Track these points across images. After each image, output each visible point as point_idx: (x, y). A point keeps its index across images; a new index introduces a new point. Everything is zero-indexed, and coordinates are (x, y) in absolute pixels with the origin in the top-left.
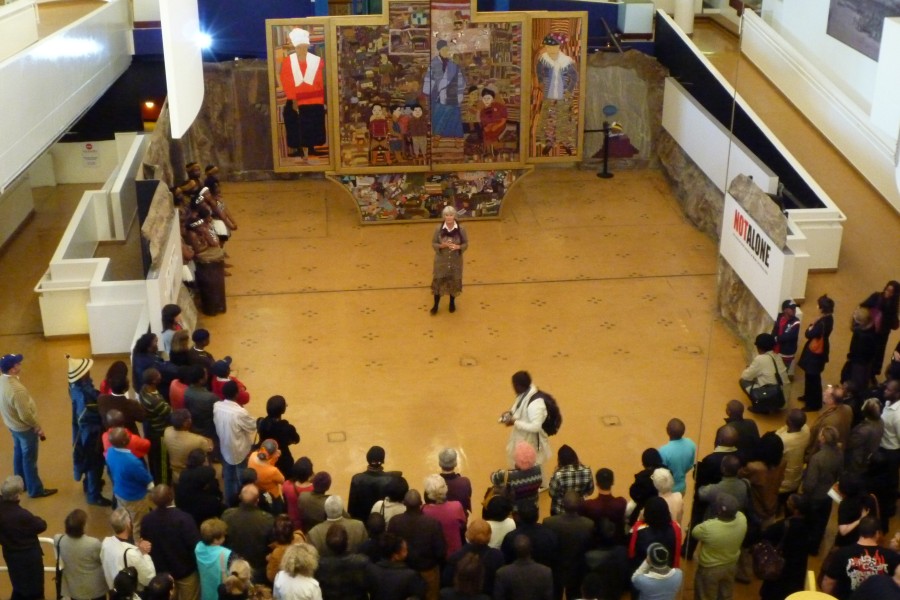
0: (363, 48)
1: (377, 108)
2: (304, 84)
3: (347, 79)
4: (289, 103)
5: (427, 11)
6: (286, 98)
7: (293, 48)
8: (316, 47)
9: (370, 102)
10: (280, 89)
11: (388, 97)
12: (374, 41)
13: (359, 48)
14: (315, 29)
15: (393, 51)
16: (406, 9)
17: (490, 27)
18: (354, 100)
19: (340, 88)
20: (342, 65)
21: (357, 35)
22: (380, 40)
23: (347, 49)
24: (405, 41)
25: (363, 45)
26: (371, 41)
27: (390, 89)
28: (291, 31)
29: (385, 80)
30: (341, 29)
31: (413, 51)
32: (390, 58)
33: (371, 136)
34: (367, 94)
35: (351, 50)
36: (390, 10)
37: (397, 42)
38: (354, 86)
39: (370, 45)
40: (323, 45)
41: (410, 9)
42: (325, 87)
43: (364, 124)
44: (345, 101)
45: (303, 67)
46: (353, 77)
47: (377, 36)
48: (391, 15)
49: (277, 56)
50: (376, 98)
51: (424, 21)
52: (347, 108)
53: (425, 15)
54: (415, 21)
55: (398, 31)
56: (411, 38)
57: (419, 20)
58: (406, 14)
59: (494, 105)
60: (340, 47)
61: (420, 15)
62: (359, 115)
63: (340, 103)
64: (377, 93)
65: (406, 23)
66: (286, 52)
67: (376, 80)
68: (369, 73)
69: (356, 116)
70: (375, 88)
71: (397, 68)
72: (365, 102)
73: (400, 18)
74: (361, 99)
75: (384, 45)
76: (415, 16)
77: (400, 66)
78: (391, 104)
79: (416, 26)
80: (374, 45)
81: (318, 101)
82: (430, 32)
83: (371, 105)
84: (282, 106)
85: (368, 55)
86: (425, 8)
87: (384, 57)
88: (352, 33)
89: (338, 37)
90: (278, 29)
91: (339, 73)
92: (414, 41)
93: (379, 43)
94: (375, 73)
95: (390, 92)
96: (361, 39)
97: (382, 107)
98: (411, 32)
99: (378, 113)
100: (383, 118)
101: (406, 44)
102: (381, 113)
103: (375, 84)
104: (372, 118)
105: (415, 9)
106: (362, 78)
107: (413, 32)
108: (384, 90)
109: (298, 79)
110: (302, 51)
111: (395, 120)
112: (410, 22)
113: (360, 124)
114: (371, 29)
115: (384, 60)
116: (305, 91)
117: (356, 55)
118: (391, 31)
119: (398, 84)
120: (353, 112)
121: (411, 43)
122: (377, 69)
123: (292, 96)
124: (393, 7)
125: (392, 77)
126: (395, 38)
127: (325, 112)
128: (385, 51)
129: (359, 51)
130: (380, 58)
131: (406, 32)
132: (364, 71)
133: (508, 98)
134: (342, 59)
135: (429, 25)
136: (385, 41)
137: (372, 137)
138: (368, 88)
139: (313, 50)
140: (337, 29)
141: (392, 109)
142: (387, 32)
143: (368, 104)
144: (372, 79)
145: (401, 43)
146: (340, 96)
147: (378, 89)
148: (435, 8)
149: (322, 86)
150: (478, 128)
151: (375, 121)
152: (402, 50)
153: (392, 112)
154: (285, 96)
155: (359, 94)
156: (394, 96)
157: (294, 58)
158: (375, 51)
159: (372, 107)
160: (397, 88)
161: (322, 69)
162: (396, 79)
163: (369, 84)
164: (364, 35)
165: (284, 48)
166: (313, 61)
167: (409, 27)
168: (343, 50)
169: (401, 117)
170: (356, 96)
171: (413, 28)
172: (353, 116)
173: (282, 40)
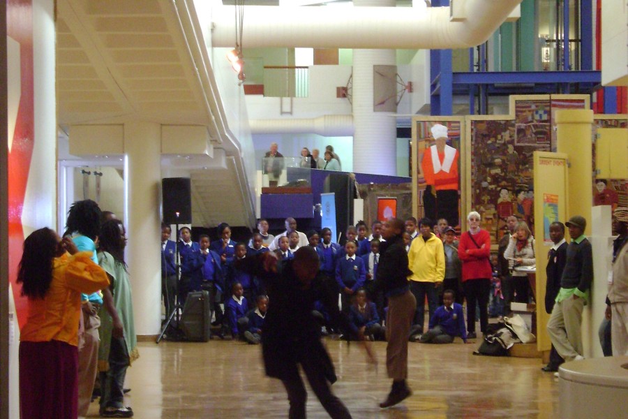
0: (493, 139)
1: (504, 192)
2: (441, 172)
3: (478, 166)
4: (429, 188)
5: (548, 109)
6: (425, 184)
7: (434, 140)
8: (453, 140)
9: (499, 186)
10: (422, 175)
11: (513, 182)
12: (503, 134)
13: (489, 139)
14: (452, 125)
15: (518, 142)
16: (530, 107)
17: (602, 123)
18: (484, 184)
19: (472, 174)
20: (475, 153)
21: (488, 128)
22: (508, 132)
23: (479, 140)
24: (528, 133)
25: (493, 137)
26: (500, 134)
27: (516, 175)
28: (432, 126)
29: (511, 167)
30: (474, 123)
31: (535, 142)
32: (516, 148)
33: (499, 216)
34: (496, 180)
35: (482, 141)
36: (516, 107)
37: (521, 135)
38: (484, 172)
39: (499, 137)
40: (459, 139)
41: (533, 107)
42: (459, 175)
43: (493, 206)
44: (476, 185)
45: (442, 157)
46: (484, 164)
47: (505, 130)
48: (517, 111)
49: (420, 147)
50: (504, 183)
51: (545, 117)
52: (478, 191)
53: (545, 112)
54: (537, 117)
55: (523, 125)
56: (534, 131)
57: (541, 116)
58: (530, 111)
59: (606, 191)
60: (474, 139)
61: (541, 112)
62: (489, 197)
63: (472, 187)
64: (504, 179)
65: (530, 118)
66: (427, 143)
67: (503, 166)
68: (498, 161)
69: (486, 198)
70: (503, 174)
71: (521, 157)
72: (493, 186)
73: (524, 114)
74: (490, 184)
75: (511, 137)
76: (537, 113)
77: (524, 155)
78: (517, 188)
79: (537, 121)
80: (502, 137)
81: (453, 186)
82: (550, 126)
83: (499, 189)
84: (422, 191)
85: (497, 145)
86: (546, 106)
87: (511, 148)
88: (484, 126)
89: (472, 130)
90: (422, 124)
91: (472, 160)
92: (536, 133)
93: (506, 136)
94: (503, 161)
95: (516, 178)
96: (492, 131)
97: (508, 190)
98: (533, 125)
99: (505, 196)
100: (509, 200)
101: (529, 136)
102: (507, 196)
103: (502, 171)
104: (500, 201)
105: (537, 106)
106: (492, 165)
107: (535, 126)
108: (510, 175)
109: (437, 167)
110: (441, 143)
111: (520, 203)
112: (533, 118)
113: (489, 206)
114: (500, 123)
115: (511, 149)
116: (442, 179)
117: (487, 145)
118: (517, 124)
119: (522, 171)
120: (484, 195)
121: (533, 135)
122: (504, 158)
123: (430, 182)
124: (519, 105)
125: (517, 165)
126: (520, 131)
127: (459, 197)
128: (512, 142)
129: (489, 142)
130: (508, 148)
131: (529, 126)
132: (493, 159)
133: (619, 185)
134: (475, 149)
135: (549, 120)
136: (512, 133)
137: (499, 218)
138: (497, 174)
139: (450, 143)
140: (472, 123)
141: (517, 193)
142: (513, 126)
143: (496, 188)
144: (500, 166)
145: (525, 135)
146: (472, 180)
147: (506, 175)
148: (555, 106)
149: (457, 174)
151: (502, 203)
152: (526, 142)
153: (517, 196)
154: (425, 182)
155: (489, 179)
156: (519, 181)
157: (434, 149)
158: (503, 142)
159: (500, 190)
160: (522, 175)
161: (457, 159)
162: (521, 167)
163: (498, 171)
164: (495, 128)
165: (426, 141)
166: (450, 152)
167: (532, 122)
168: (476, 141)
169: (525, 199)
170: (486, 181)
171: (535, 123)
172: (483, 198)
173: (425, 134)
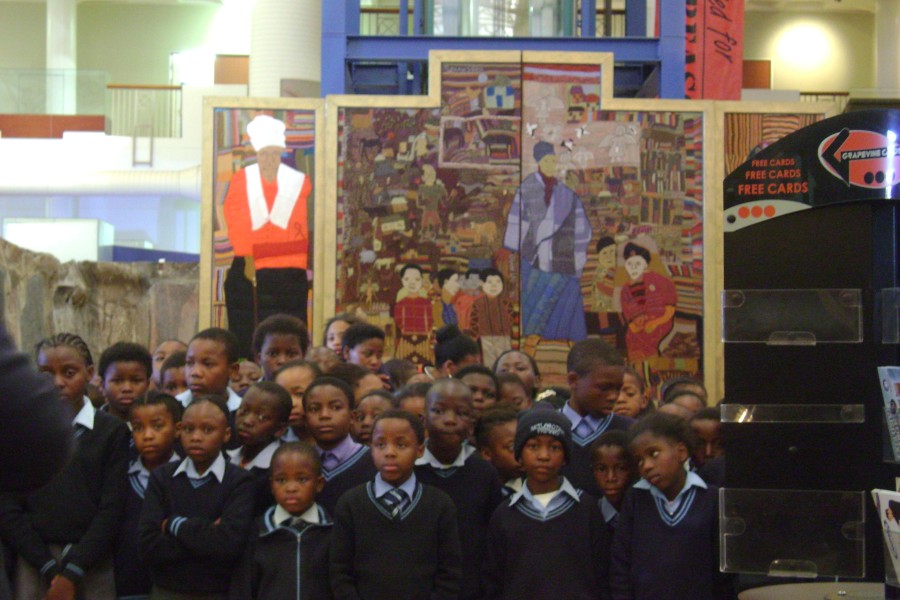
0: (389, 152)
1: (412, 275)
2: (269, 226)
3: (353, 213)
4: (239, 263)
5: (515, 83)
6: (232, 254)
7: (253, 153)
8: (298, 154)
9: (399, 261)
10: (223, 233)
11: (433, 252)
12: (411, 139)
13: (380, 152)
14: (297, 117)
15: (447, 159)
16: (475, 78)
17: (640, 120)
18: (366, 256)
19: (339, 231)
20: (345, 184)
21: (377, 126)
22: (423, 135)
23: (356, 152)
24: (470, 139)
25: (388, 146)
26: (405, 138)
27: (438, 237)
28: (250, 120)
29: (430, 218)
30: (346, 113)
31: (486, 162)
32: (441, 174)
33: (398, 330)
34: (393, 246)
35: (364, 153)
36: (444, 78)
37: (454, 143)
38: (367, 227)
39: (403, 146)
40: (311, 151)
41: (483, 78)
42: (311, 234)
43: (385, 307)
44: (348, 257)
45: (270, 192)
46: (366, 210)
47: (417, 131)
48: (444, 88)
49: (220, 169)
50: (411, 254)
51: (509, 103)
52: (351, 272)
53: (510, 91)
54: (491, 102)
55: (458, 121)
56: (484, 134)
57: (499, 100)
58: (474, 88)
59: (648, 277)
60: (344, 149)
61: (500, 91)
62: (376, 287)
63: (338, 262)
64: (412, 244)
65: (474, 105)
66: (238, 159)
67: (412, 215)
68: (399, 202)
69: (369, 288)
70: (410, 234)
71: (454, 193)
72: (387, 262)
73: (462, 95)
74: (380, 255)
75: (429, 147)
76: (491, 92)
77: (461, 191)
78: (441, 267)
79: (492, 111)
80: (409, 147)
81: (297, 261)
82: (521, 123)
83: (399, 267)
84: (224, 269)
85: (397, 166)
86: (513, 77)
87: (429, 171)
88: (368, 121)
89: (340, 129)
90: (226, 115)
91: (340, 200)
92: (489, 140)
93: (419, 144)
94: (411, 203)
95: (439, 242)
96: (385, 134)
97: (422, 271)
98: (482, 121)
99: (414, 284)
100: (424, 294)
101: (472, 147)
102: (418, 285)
103: (409, 226)
104: (401, 295)
105: (491, 77)
106: (384, 212)
107: (487, 124)
108: (427, 236)
109: (259, 215)
110: (269, 161)
111: (447, 301)
112: (481, 104)
113: (375, 307)
114: (406, 116)
115: (429, 175)
116: (270, 242)
117: (373, 165)
118: (444, 119)
119: (454, 226)
120: (364, 281)
121: (482, 145)
122: (414, 195)
123: (243, 249)
124: (449, 73)
125: (443, 212)
126: (451, 134)
127: (309, 285)
128: (432, 160)
129: (380, 158)
130: (422, 172)
131: (473, 123)
132: (388, 198)
133: (679, 264)
134: (347, 172)
135: (518, 111)
136: (432, 139)
137: (399, 335)
138: (396, 233)
139: (291, 160)
140: (340, 115)
141: (442, 277)
142: (436, 121)
143: (393, 266)
144: (403, 215)
145: (462, 143)
146: (338, 247)
147: (415, 235)
148: (531, 77)
149: (305, 232)
150: (617, 324)
151: (406, 301)
152: (465, 159)
153: (441, 284)
154: (230, 249)
155: (377, 244)
156: (448, 250)
157: (253, 174)
158: (411, 158)
159: (403, 272)
160: (453, 235)
161: (307, 198)
162: (451, 217)
163: (398, 225)
164: (394, 128)
165: (235, 154)
166: (290, 181)
167: (479, 113)
168: (349, 155)
169: (460, 293)
170: (370, 247)
171: (486, 115)
172: (363, 289)
173: (233, 139)
